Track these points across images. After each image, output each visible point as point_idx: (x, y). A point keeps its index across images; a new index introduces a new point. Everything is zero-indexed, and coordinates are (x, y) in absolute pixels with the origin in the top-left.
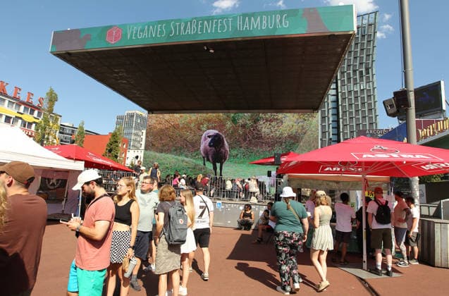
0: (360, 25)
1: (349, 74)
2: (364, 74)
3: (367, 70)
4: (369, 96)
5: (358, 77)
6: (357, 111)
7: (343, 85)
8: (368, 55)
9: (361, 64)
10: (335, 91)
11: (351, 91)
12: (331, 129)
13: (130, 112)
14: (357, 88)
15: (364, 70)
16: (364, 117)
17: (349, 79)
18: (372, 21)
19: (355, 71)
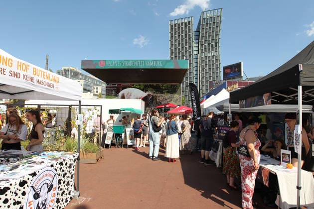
0: (212, 15)
1: (205, 46)
2: (214, 46)
3: (216, 43)
4: (217, 60)
5: (211, 48)
6: (210, 69)
7: (202, 53)
8: (216, 35)
9: (213, 40)
10: (197, 48)
11: (206, 57)
12: (194, 72)
13: (66, 68)
14: (210, 55)
15: (214, 44)
16: (213, 72)
17: (205, 49)
18: (219, 14)
19: (209, 44)
